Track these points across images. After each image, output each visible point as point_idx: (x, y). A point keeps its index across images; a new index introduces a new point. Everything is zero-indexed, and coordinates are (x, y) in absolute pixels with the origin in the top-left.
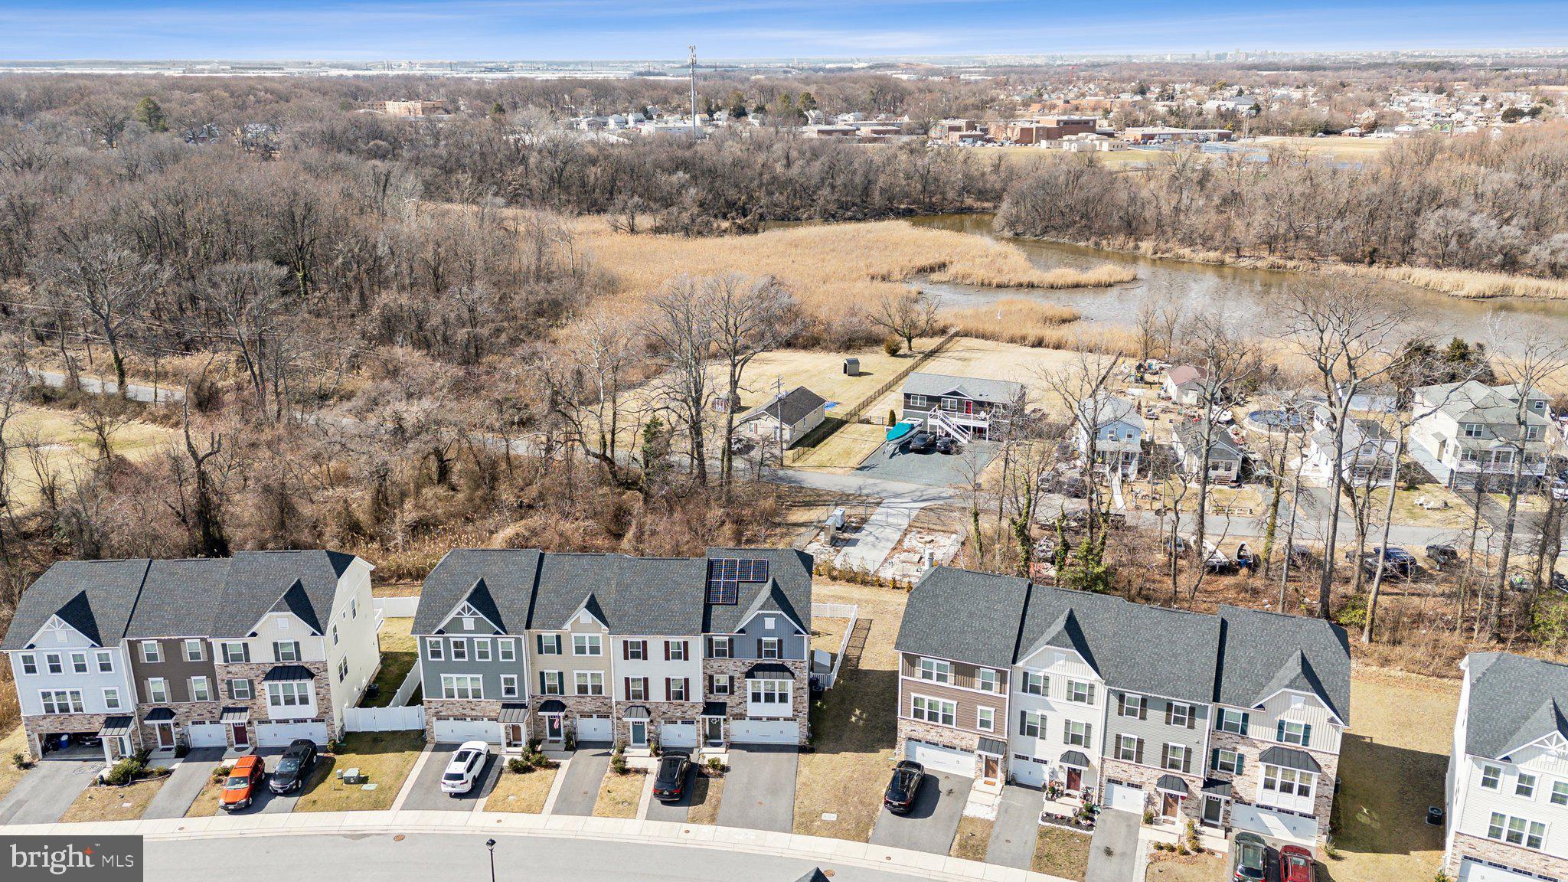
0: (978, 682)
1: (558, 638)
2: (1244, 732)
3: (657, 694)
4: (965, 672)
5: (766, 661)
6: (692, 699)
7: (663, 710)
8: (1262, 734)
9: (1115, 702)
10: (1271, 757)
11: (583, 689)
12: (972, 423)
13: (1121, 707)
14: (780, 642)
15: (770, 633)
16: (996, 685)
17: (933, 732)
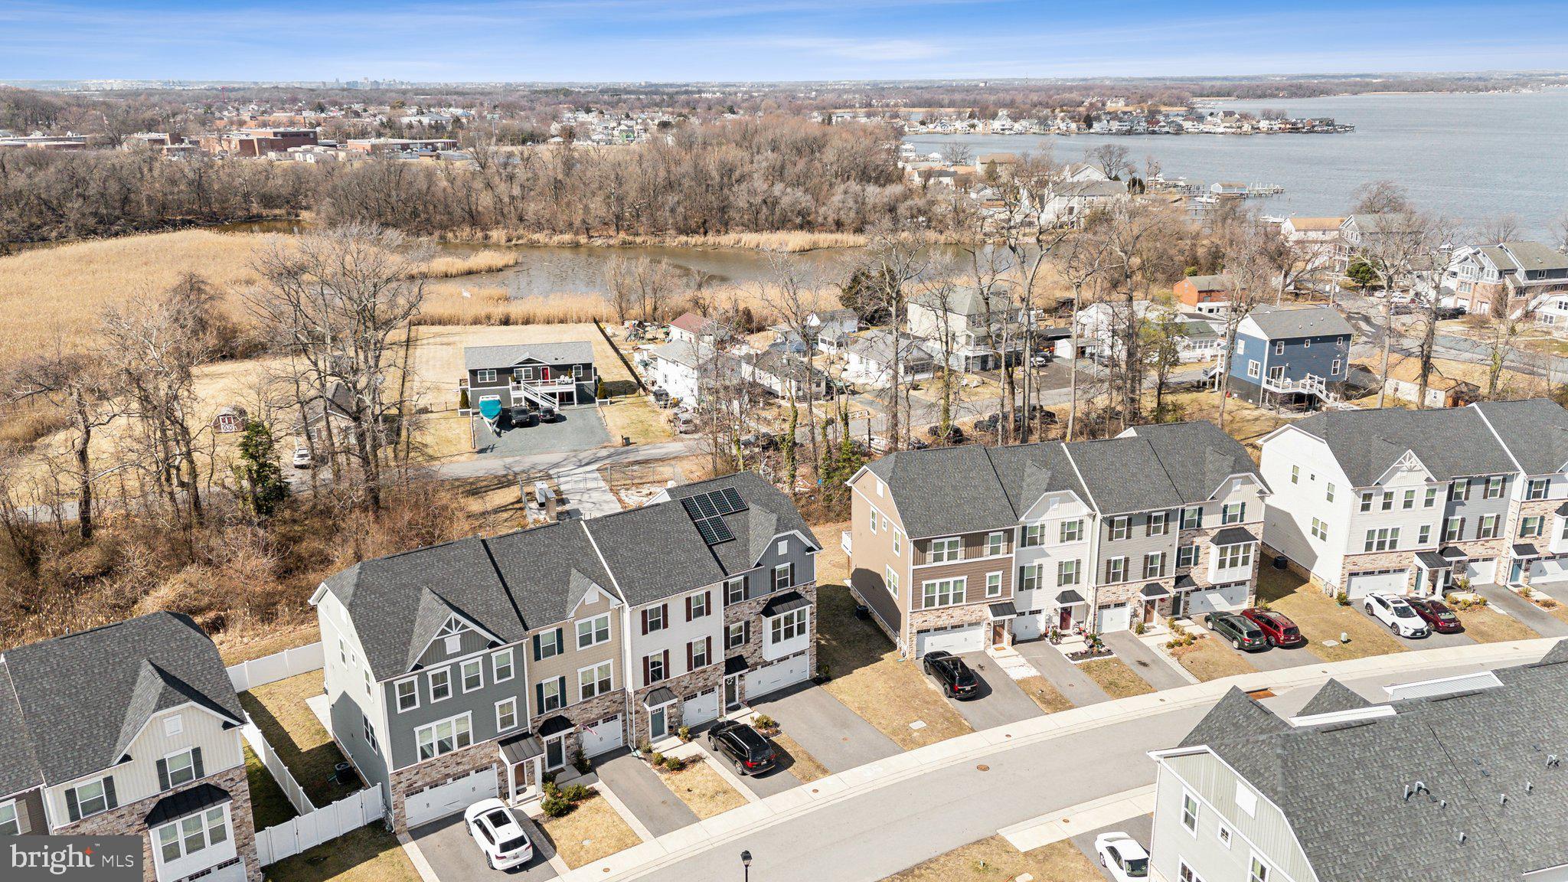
0: (987, 549)
1: (560, 631)
2: (1199, 525)
3: (678, 668)
4: (974, 541)
5: (780, 592)
6: (714, 661)
7: (684, 684)
8: (1212, 522)
9: (1106, 528)
10: (1223, 538)
11: (588, 691)
12: (558, 389)
13: (1111, 532)
14: (792, 566)
15: (783, 559)
16: (1003, 546)
17: (944, 616)
